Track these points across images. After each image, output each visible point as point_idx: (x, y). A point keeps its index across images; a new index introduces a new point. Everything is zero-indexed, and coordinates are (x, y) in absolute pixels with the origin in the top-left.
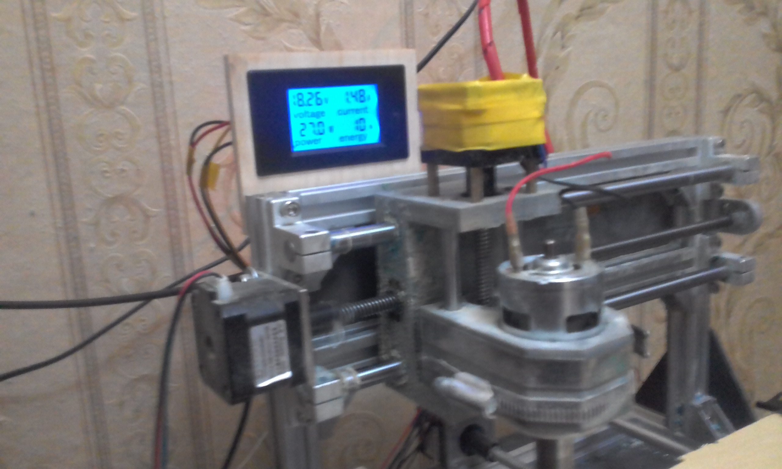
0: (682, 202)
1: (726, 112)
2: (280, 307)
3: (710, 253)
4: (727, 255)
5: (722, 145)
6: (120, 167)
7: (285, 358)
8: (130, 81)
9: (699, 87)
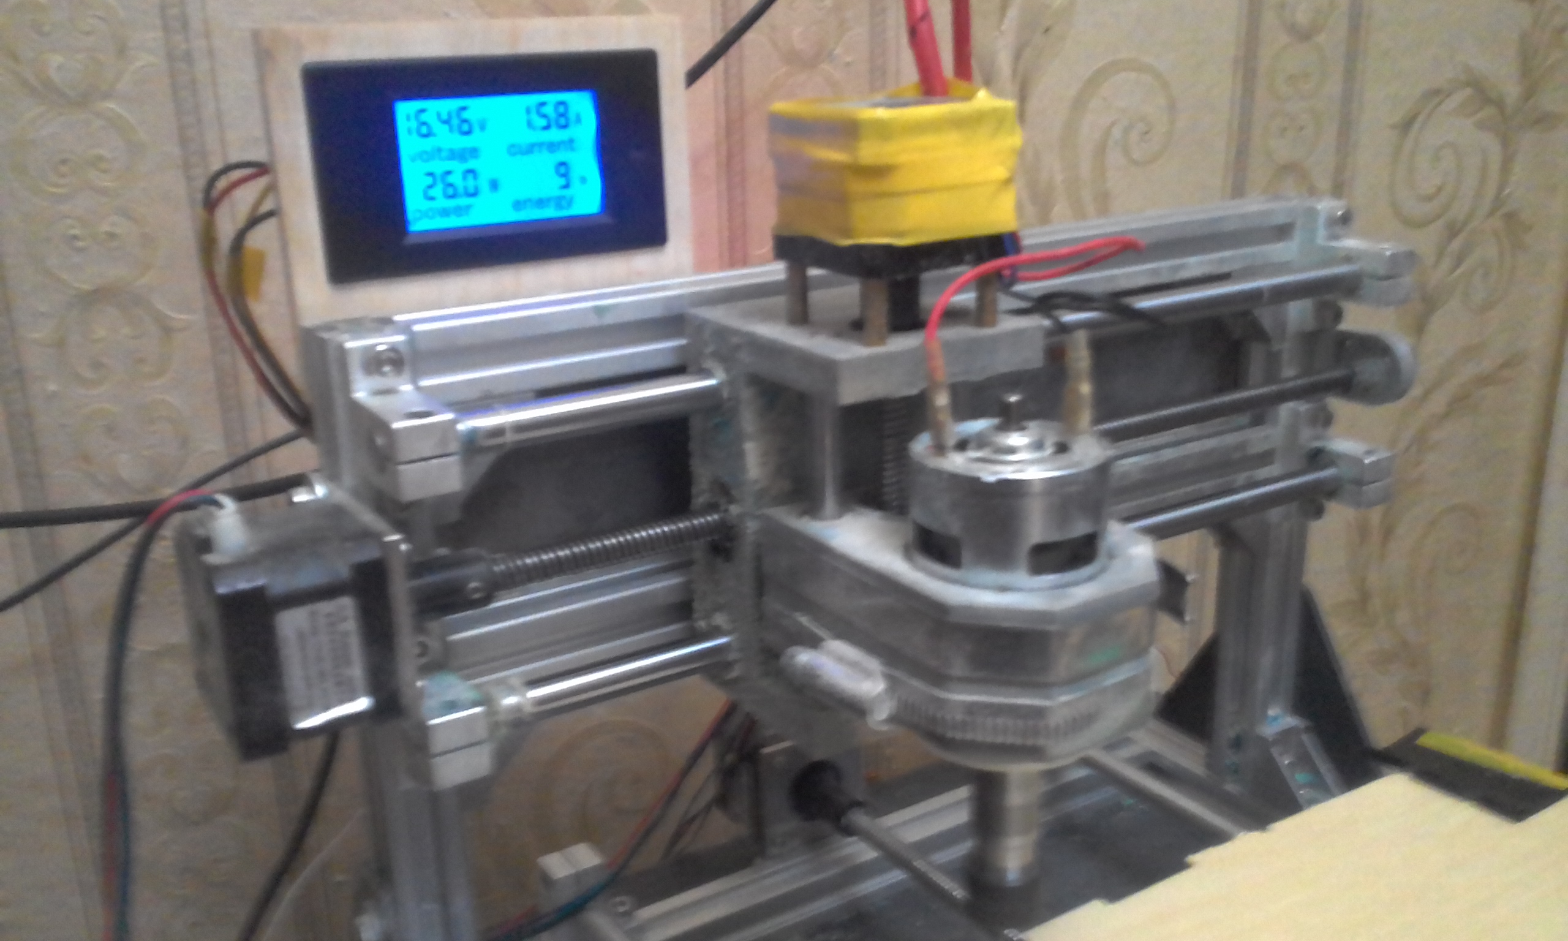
0: (1259, 334)
1: (1406, 126)
2: (341, 568)
3: (1307, 438)
4: (1342, 444)
5: (1346, 219)
6: (105, 227)
7: (357, 671)
8: (122, 50)
9: (1350, 75)
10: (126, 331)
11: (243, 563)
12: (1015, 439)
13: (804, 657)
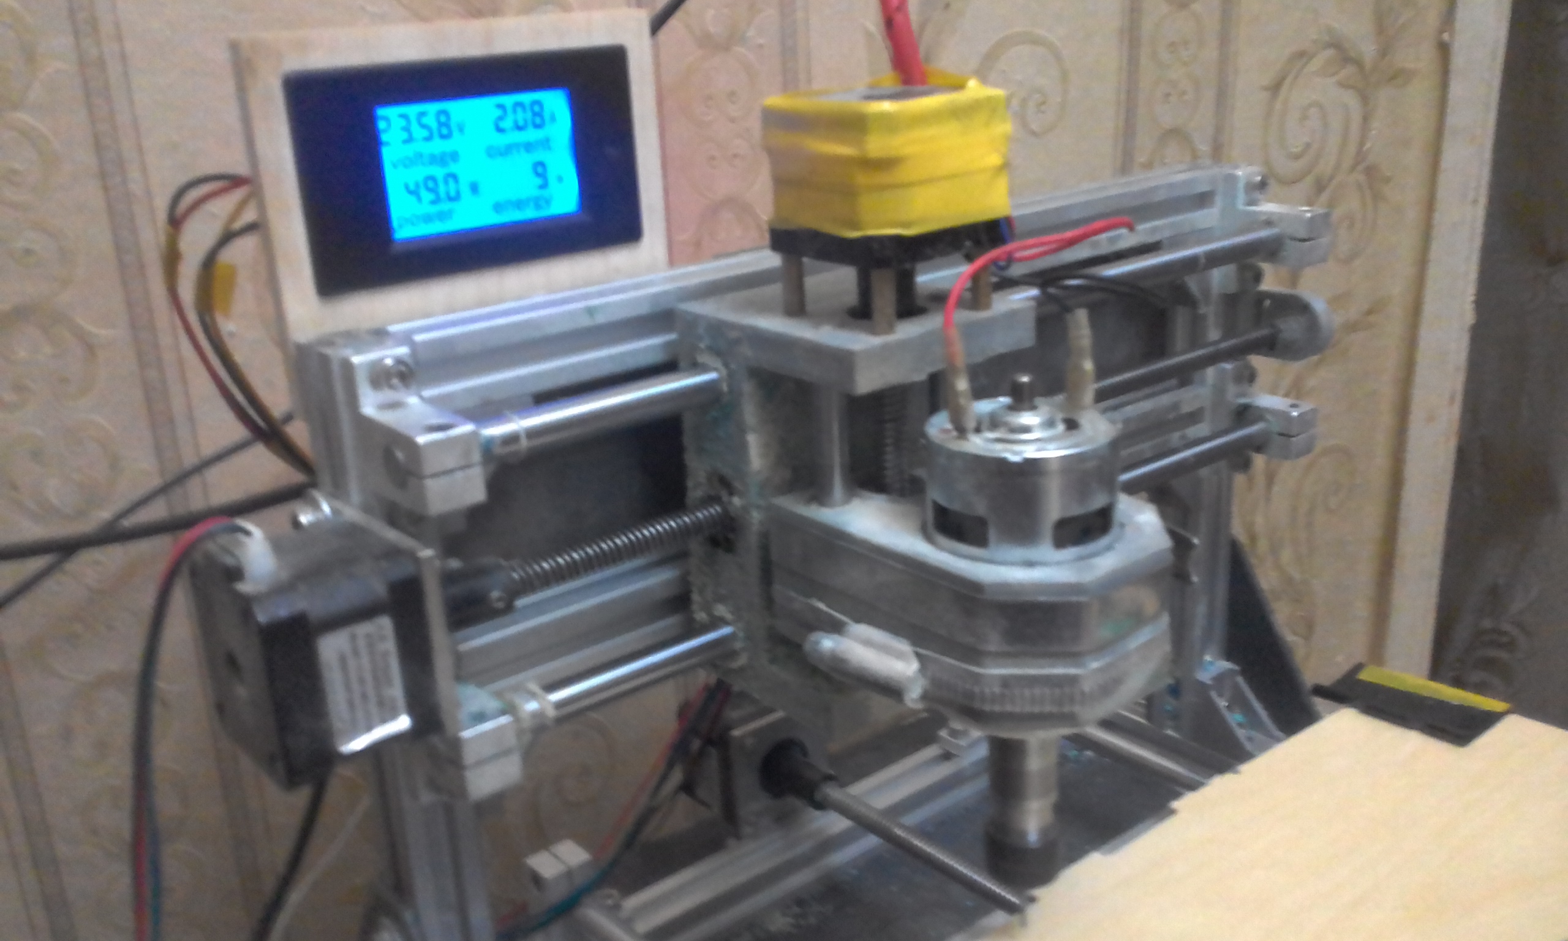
0: (1186, 299)
1: (1275, 88)
2: (379, 589)
3: (1234, 396)
4: (1267, 401)
5: (1263, 185)
6: (20, 244)
7: (397, 691)
9: (1224, 40)
10: (48, 350)
11: (280, 590)
12: (1027, 418)
13: (828, 643)
